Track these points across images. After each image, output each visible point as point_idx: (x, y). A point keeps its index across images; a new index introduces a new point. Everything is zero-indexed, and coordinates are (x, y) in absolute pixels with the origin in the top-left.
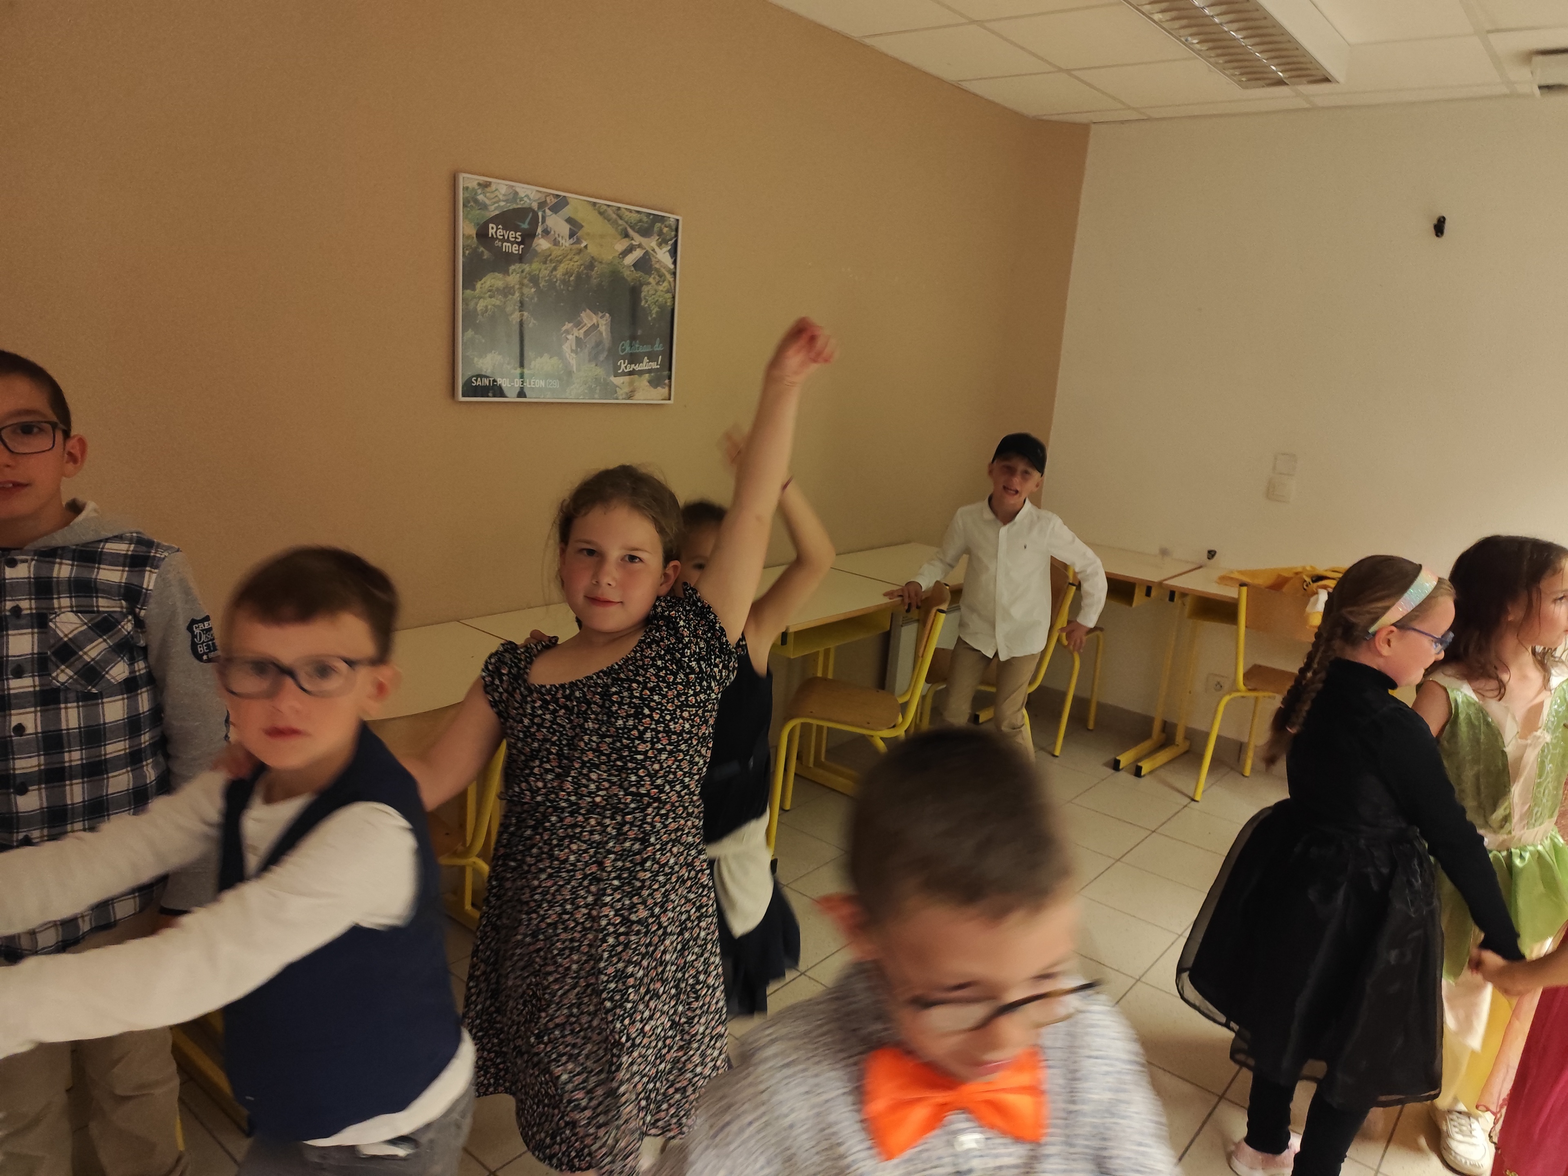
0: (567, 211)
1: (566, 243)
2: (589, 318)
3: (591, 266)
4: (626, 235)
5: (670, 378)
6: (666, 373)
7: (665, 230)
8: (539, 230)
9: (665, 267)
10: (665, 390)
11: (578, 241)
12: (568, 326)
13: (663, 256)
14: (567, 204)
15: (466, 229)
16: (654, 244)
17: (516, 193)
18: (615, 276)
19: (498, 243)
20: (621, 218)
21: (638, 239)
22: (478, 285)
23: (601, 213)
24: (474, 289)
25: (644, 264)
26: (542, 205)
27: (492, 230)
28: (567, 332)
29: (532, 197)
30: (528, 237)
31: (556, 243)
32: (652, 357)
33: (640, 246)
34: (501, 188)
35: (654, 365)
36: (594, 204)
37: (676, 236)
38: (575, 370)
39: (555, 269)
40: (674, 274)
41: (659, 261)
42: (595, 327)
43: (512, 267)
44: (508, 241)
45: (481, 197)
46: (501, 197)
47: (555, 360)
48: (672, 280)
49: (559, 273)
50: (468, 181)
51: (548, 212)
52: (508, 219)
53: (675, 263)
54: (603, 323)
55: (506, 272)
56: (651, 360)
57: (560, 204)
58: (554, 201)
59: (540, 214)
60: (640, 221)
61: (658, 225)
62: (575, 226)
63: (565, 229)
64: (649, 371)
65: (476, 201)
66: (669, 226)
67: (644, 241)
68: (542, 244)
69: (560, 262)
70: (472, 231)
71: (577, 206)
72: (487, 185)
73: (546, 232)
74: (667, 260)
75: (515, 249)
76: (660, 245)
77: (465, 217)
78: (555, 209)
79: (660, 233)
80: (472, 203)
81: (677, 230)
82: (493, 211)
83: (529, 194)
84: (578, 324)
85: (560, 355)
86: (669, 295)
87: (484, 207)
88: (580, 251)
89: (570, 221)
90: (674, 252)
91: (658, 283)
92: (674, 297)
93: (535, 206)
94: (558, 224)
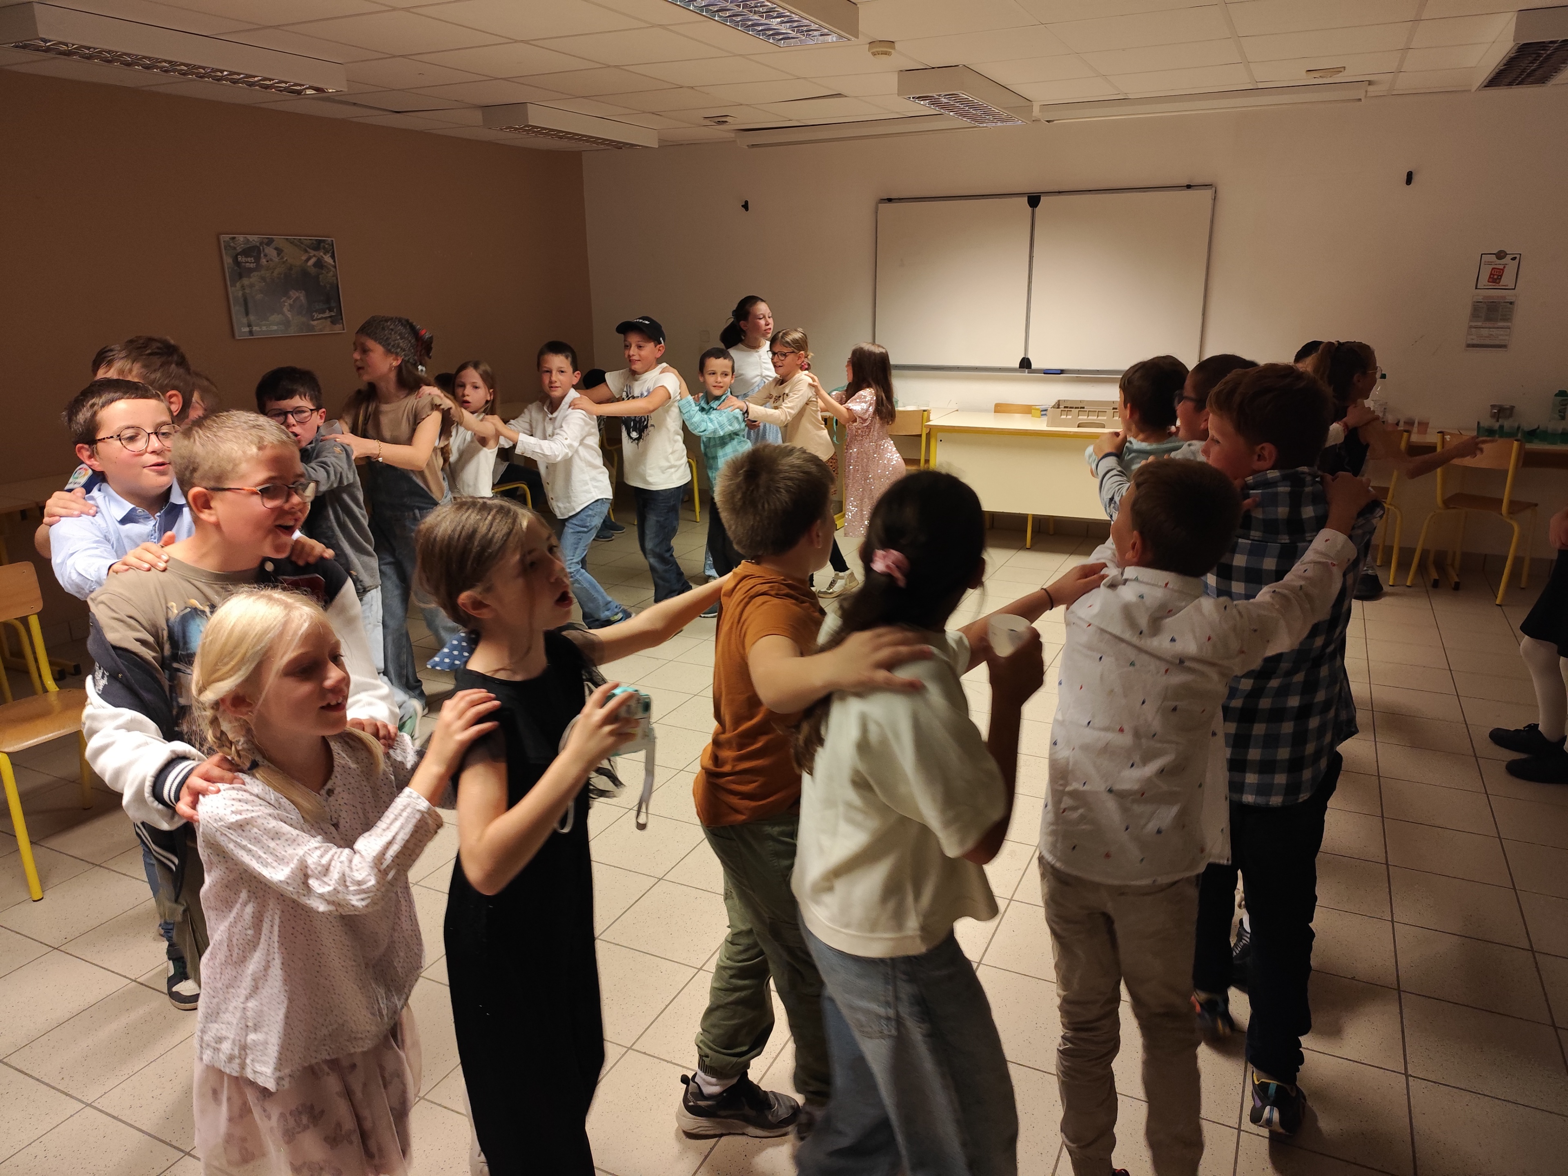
0: (274, 244)
1: (276, 259)
2: (294, 294)
3: (290, 269)
4: (306, 251)
5: (342, 319)
6: (340, 317)
7: (327, 246)
8: (262, 255)
9: (330, 264)
10: (341, 325)
11: (282, 258)
12: (284, 299)
13: (328, 259)
14: (274, 241)
15: (228, 260)
16: (322, 254)
17: (248, 240)
18: (305, 273)
19: (243, 264)
20: (302, 243)
21: (312, 253)
22: (238, 284)
23: (291, 243)
24: (236, 287)
25: (319, 264)
26: (261, 244)
27: (240, 258)
28: (284, 302)
29: (256, 240)
30: (257, 259)
31: (271, 260)
32: (331, 310)
33: (314, 256)
34: (241, 238)
35: (333, 314)
36: (288, 239)
37: (333, 248)
38: (291, 319)
39: (273, 272)
40: (335, 267)
41: (326, 262)
42: (297, 298)
43: (252, 275)
44: (248, 262)
45: (232, 244)
46: (242, 243)
47: (280, 316)
48: (334, 270)
49: (275, 274)
50: (225, 238)
51: (265, 246)
52: (247, 252)
53: (334, 261)
54: (301, 296)
55: (249, 277)
56: (330, 311)
57: (270, 242)
58: (267, 240)
59: (261, 248)
60: (312, 243)
61: (322, 244)
62: (279, 251)
63: (275, 253)
64: (330, 317)
65: (230, 246)
66: (328, 244)
67: (316, 253)
68: (263, 261)
69: (275, 269)
70: (231, 260)
71: (279, 240)
72: (234, 238)
73: (266, 255)
74: (330, 261)
75: (252, 266)
76: (325, 254)
77: (226, 254)
78: (268, 244)
79: (324, 248)
80: (228, 248)
81: (333, 245)
82: (239, 249)
83: (254, 239)
84: (289, 298)
85: (283, 314)
86: (335, 278)
87: (235, 248)
88: (284, 262)
89: (276, 249)
90: (333, 257)
91: (327, 273)
92: (337, 279)
93: (258, 244)
94: (271, 251)
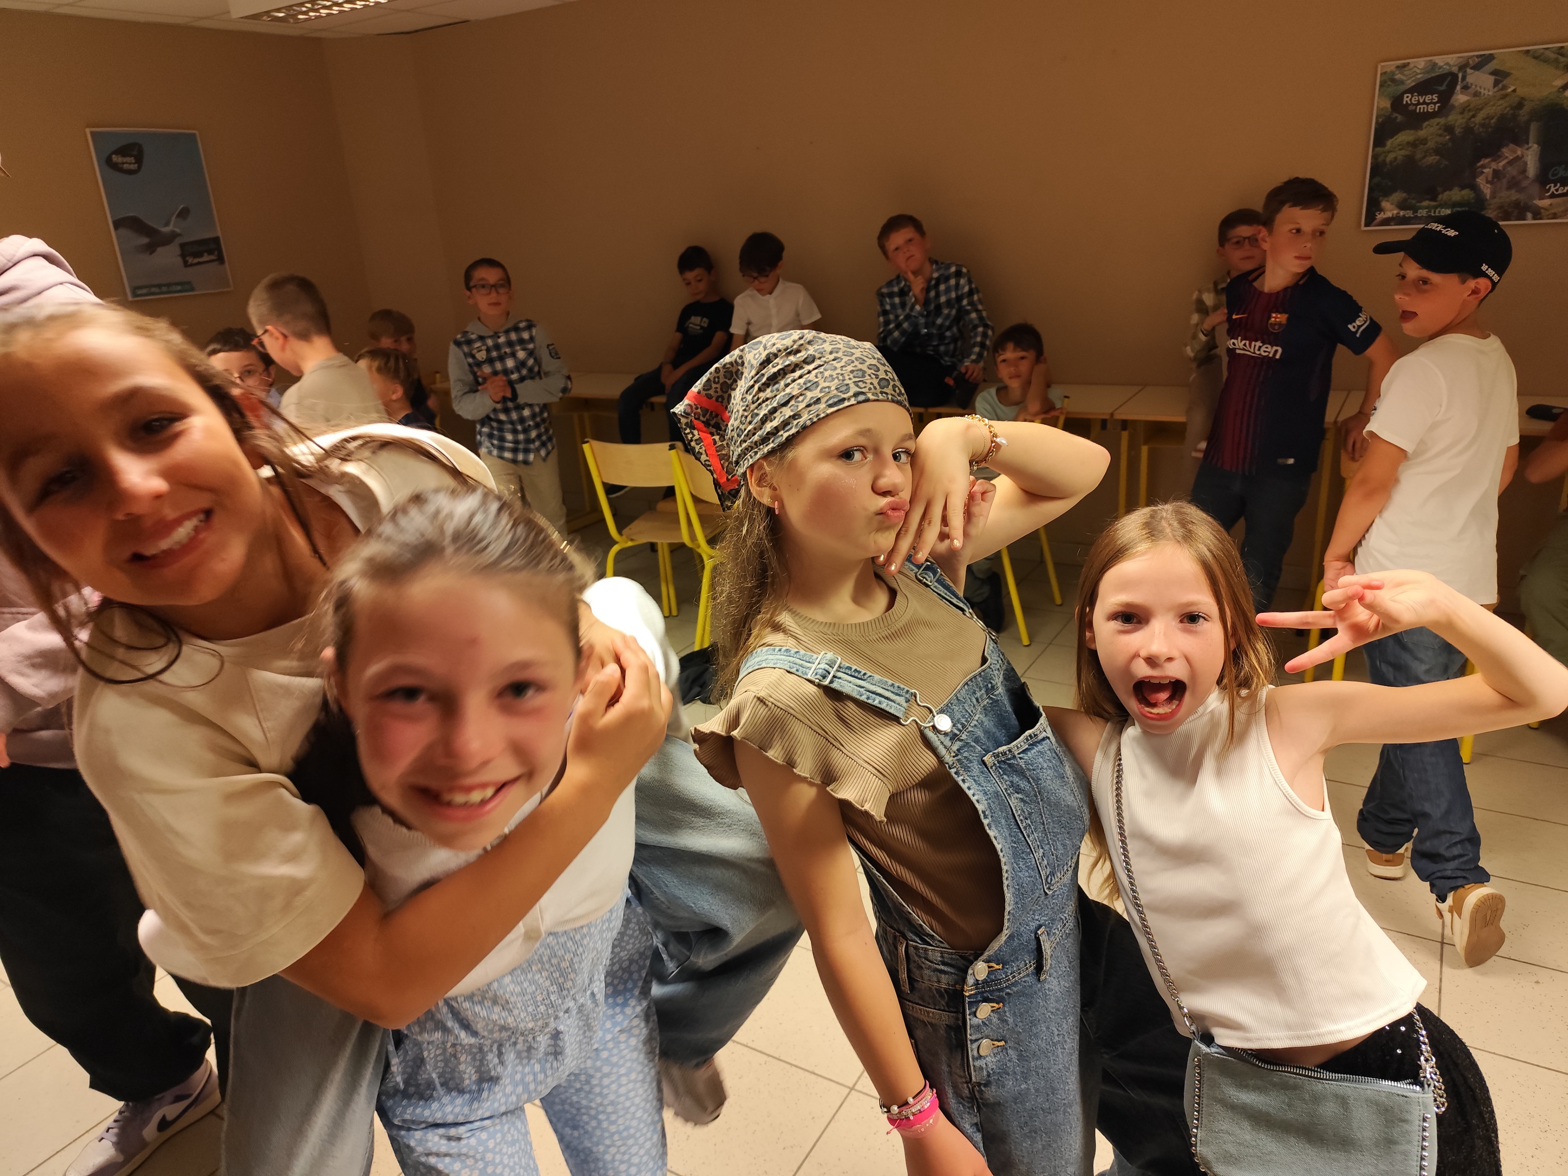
0: (1492, 66)
1: (1489, 92)
2: (1511, 151)
3: (1520, 105)
11: (1505, 88)
12: (1485, 161)
14: (1493, 59)
15: (1381, 103)
17: (1435, 64)
18: (1551, 110)
22: (1389, 143)
23: (1535, 58)
24: (1384, 145)
26: (1463, 67)
28: (1484, 167)
29: (1452, 63)
31: (1476, 94)
34: (1420, 63)
36: (1528, 52)
38: (1488, 197)
39: (1474, 116)
42: (1520, 158)
43: (1426, 123)
45: (1398, 76)
46: (1418, 71)
47: (1466, 192)
49: (1479, 119)
50: (1388, 67)
51: (1469, 71)
54: (1531, 153)
55: (1419, 128)
57: (1483, 62)
58: (1477, 60)
59: (1460, 75)
62: (1500, 76)
63: (1492, 79)
65: (1393, 80)
68: (1460, 98)
69: (1481, 109)
70: (1387, 104)
71: (1505, 58)
72: (1405, 66)
73: (1466, 88)
77: (1382, 93)
78: (1477, 67)
80: (1389, 83)
82: (1410, 83)
83: (1447, 61)
84: (1498, 159)
85: (1474, 187)
87: (1402, 82)
88: (1505, 96)
89: (1495, 73)
93: (1455, 69)
94: (1482, 81)
